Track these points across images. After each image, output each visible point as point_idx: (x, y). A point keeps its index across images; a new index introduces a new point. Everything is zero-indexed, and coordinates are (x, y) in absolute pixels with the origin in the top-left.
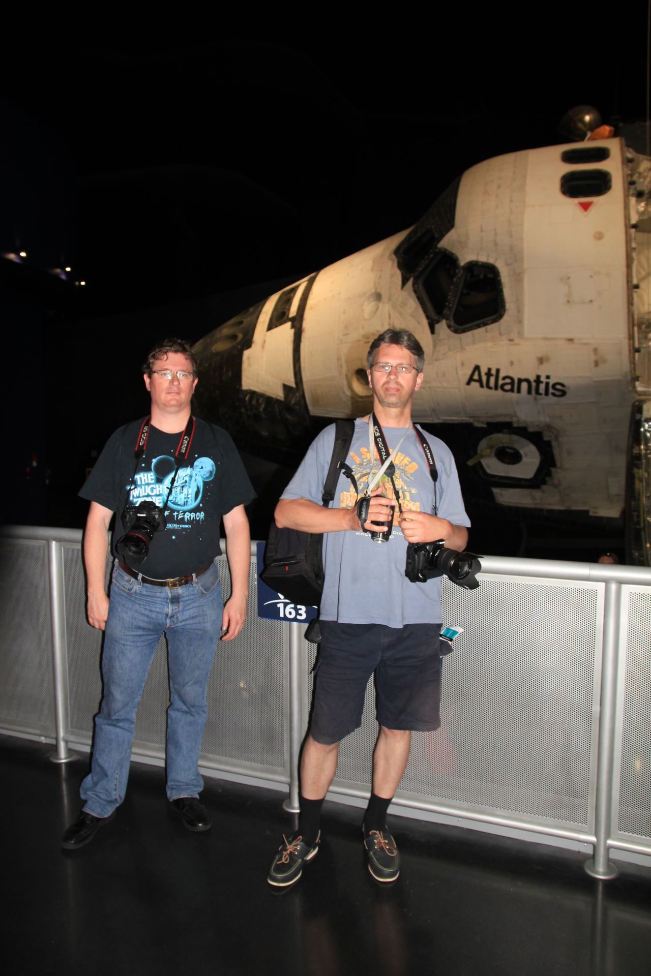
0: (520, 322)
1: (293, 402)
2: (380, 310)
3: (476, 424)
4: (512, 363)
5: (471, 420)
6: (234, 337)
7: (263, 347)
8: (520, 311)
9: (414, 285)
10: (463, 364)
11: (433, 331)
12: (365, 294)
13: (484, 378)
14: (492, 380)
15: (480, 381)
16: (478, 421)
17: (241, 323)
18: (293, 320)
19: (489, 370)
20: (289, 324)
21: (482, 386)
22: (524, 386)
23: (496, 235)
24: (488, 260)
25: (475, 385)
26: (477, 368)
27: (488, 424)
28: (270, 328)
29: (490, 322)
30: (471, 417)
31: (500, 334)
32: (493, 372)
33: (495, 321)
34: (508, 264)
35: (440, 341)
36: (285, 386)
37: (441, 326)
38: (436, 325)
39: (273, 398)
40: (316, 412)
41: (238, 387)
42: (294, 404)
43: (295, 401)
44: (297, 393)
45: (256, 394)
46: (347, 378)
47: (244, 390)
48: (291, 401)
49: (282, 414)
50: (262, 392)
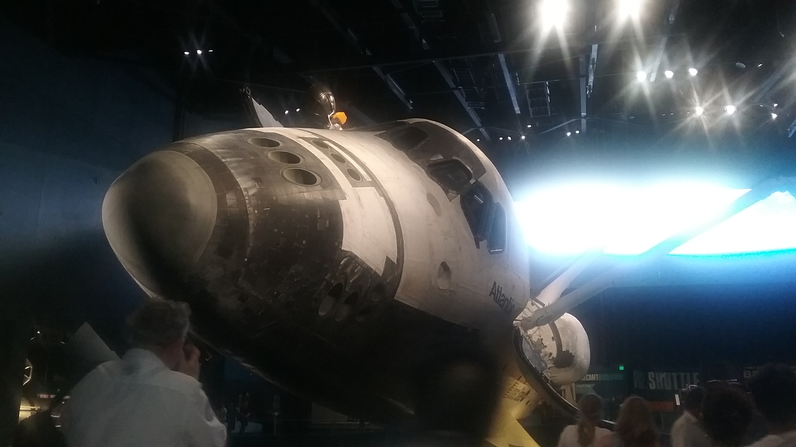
1: (388, 281)
2: (442, 212)
4: (506, 285)
8: (508, 249)
9: (461, 202)
10: (490, 279)
11: (478, 246)
12: (423, 191)
15: (494, 294)
18: (374, 186)
20: (374, 189)
28: (353, 184)
31: (503, 262)
33: (502, 252)
35: (483, 256)
36: (388, 260)
37: (483, 244)
38: (480, 242)
39: (372, 270)
40: (400, 296)
41: (336, 244)
42: (387, 284)
43: (391, 279)
44: (396, 271)
45: (356, 259)
46: (435, 268)
47: (344, 251)
48: (388, 279)
49: (370, 291)
50: (364, 259)
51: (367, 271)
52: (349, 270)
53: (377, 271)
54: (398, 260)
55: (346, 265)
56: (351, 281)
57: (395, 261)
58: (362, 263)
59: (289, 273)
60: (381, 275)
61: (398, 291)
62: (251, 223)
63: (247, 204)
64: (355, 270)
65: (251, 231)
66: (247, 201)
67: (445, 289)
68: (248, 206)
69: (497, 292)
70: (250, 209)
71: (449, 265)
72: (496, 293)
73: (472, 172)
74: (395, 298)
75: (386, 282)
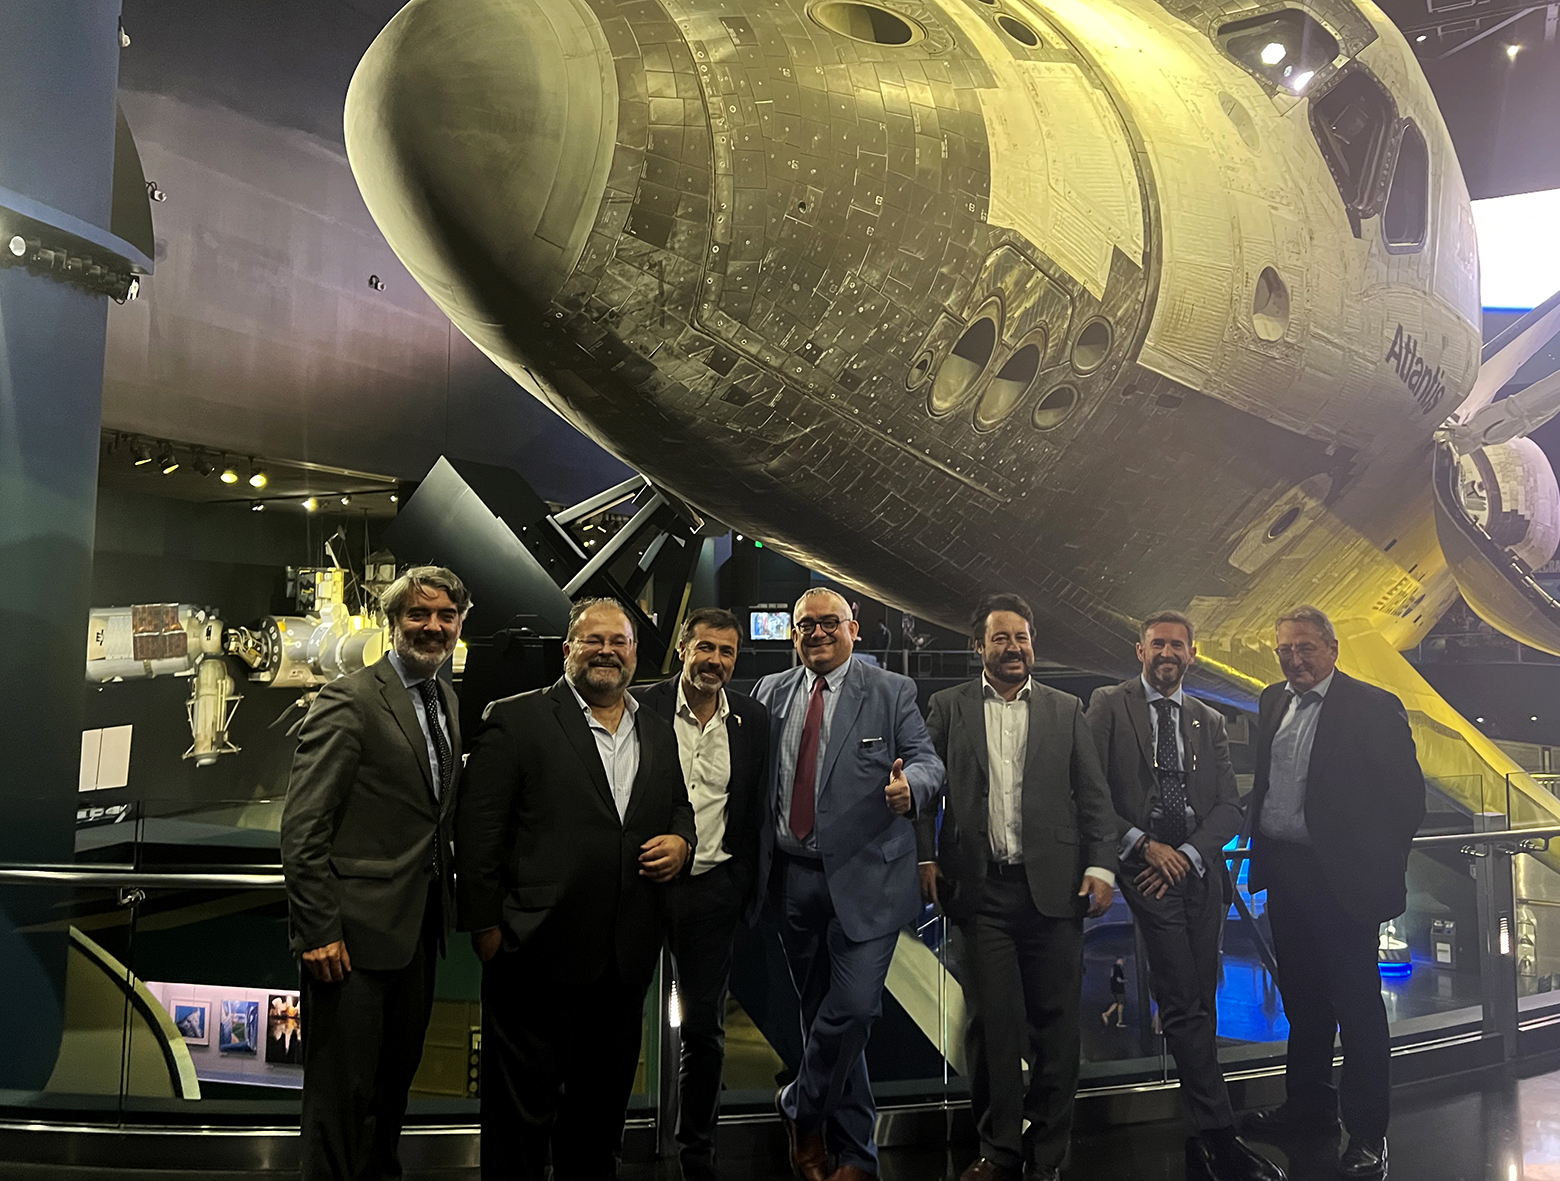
1: (1119, 314)
8: (1433, 244)
10: (1388, 318)
11: (1357, 234)
12: (1207, 85)
15: (1398, 357)
25: (1393, 364)
33: (1419, 250)
35: (1371, 256)
36: (1118, 255)
37: (1372, 225)
38: (1362, 220)
39: (1076, 283)
40: (1152, 357)
41: (971, 207)
42: (1117, 323)
43: (1127, 310)
44: (1141, 287)
45: (1029, 252)
46: (1247, 282)
47: (993, 227)
48: (1120, 308)
49: (1070, 343)
50: (1049, 252)
51: (1061, 286)
52: (1010, 281)
53: (1087, 286)
54: (1146, 257)
55: (1001, 269)
56: (1016, 315)
57: (1139, 261)
58: (1044, 266)
59: (842, 290)
60: (1100, 297)
61: (1146, 341)
62: (720, 140)
63: (704, 85)
64: (1027, 283)
65: (722, 165)
66: (705, 79)
67: (1273, 339)
68: (708, 91)
69: (1404, 351)
70: (715, 102)
71: (1283, 276)
72: (1403, 356)
73: (1338, 37)
74: (1139, 362)
75: (1114, 316)
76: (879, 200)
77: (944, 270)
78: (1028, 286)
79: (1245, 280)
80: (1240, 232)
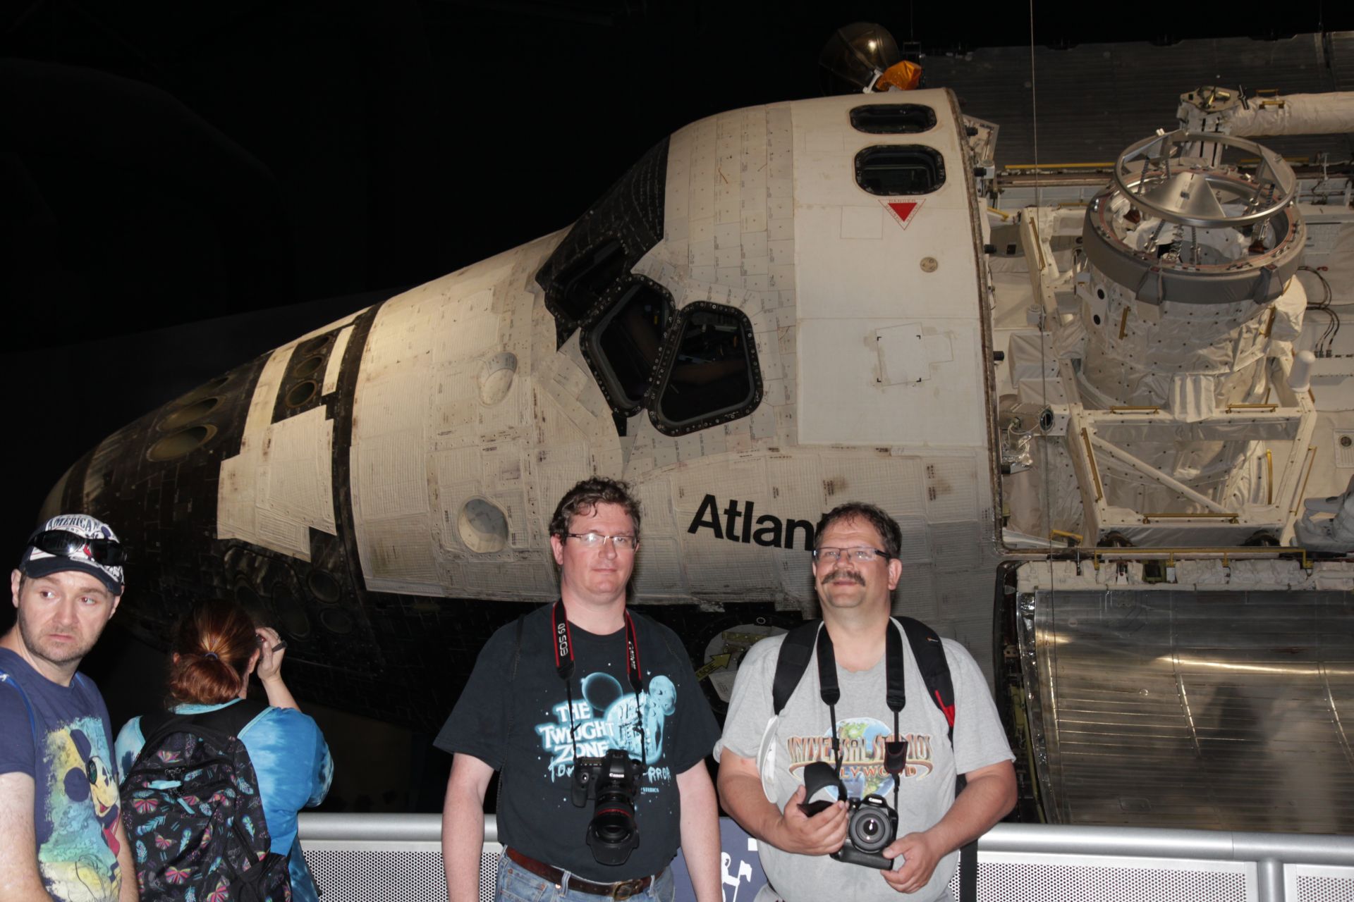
0: (790, 416)
1: (330, 566)
2: (514, 384)
3: (705, 607)
4: (776, 492)
5: (695, 600)
6: (198, 431)
7: (265, 454)
8: (789, 396)
9: (583, 341)
10: (682, 494)
11: (622, 431)
12: (483, 355)
13: (723, 520)
14: (739, 522)
15: (715, 524)
16: (709, 602)
17: (213, 402)
18: (330, 401)
19: (734, 504)
20: (322, 409)
21: (718, 534)
22: (800, 533)
23: (743, 256)
24: (729, 302)
25: (705, 533)
26: (710, 500)
27: (728, 606)
28: (279, 416)
29: (732, 416)
30: (695, 593)
31: (753, 437)
32: (741, 508)
33: (742, 413)
34: (765, 311)
35: (637, 448)
36: (314, 533)
37: (638, 421)
38: (629, 419)
39: (286, 557)
40: (374, 583)
41: (207, 533)
42: (332, 570)
43: (335, 563)
44: (340, 547)
45: (249, 547)
46: (447, 518)
47: (222, 540)
48: (327, 563)
49: (306, 589)
50: (262, 544)
51: (277, 562)
52: (243, 564)
53: (298, 556)
54: (339, 527)
55: (236, 559)
56: (259, 581)
57: (334, 532)
58: (263, 551)
60: (308, 560)
61: (365, 577)
64: (254, 563)
67: (495, 550)
71: (495, 501)
74: (369, 589)
75: (327, 568)
76: (158, 544)
77: (203, 569)
78: (256, 565)
79: (444, 516)
80: (437, 483)
